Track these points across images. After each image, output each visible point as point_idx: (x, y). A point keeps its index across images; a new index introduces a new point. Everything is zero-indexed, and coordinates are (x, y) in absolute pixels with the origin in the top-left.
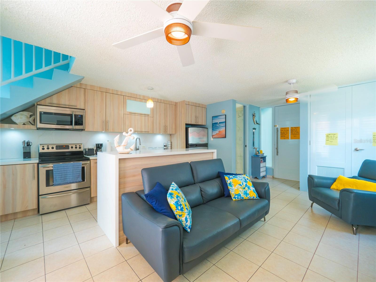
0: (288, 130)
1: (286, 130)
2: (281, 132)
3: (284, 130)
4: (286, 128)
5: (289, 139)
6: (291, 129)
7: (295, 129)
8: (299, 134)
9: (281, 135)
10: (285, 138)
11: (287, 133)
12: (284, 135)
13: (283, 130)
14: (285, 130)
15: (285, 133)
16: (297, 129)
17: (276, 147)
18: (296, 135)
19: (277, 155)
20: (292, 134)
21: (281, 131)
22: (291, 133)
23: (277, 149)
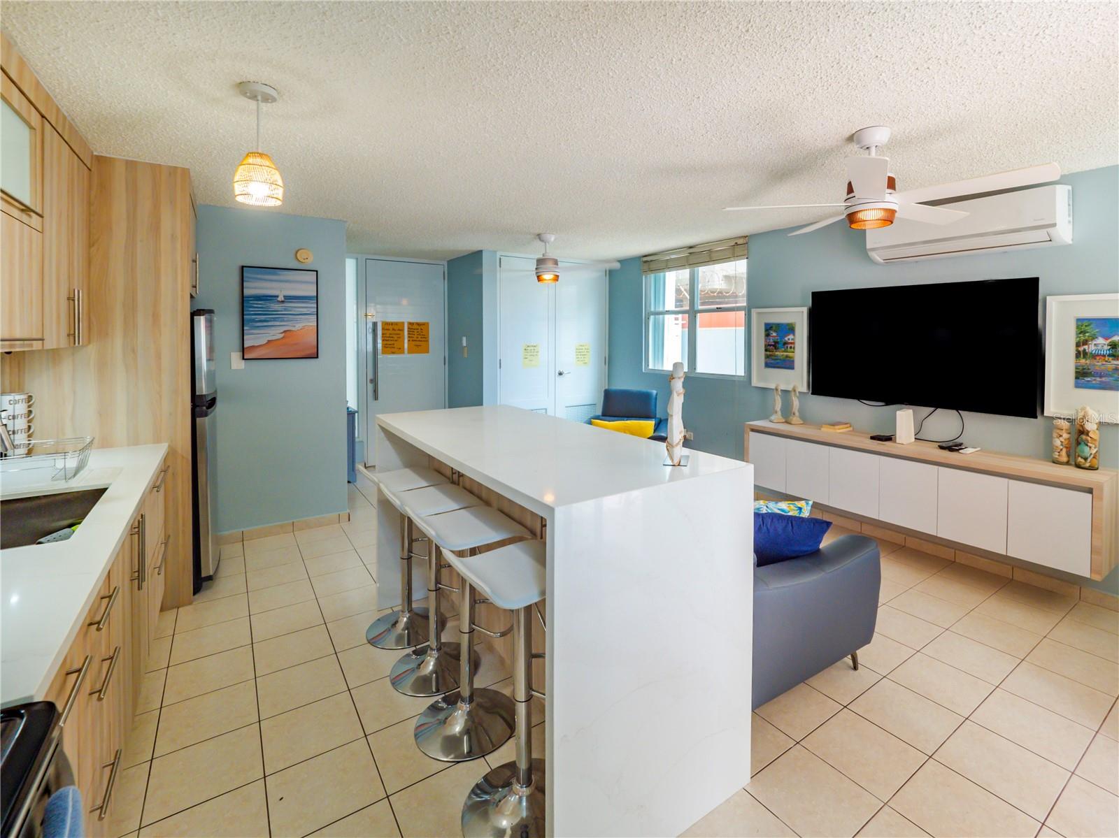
0: (402, 330)
1: (396, 327)
2: (383, 334)
3: (391, 327)
4: (396, 324)
5: (403, 353)
6: (409, 328)
7: (417, 327)
8: (427, 341)
9: (385, 342)
10: (393, 350)
11: (399, 338)
12: (392, 342)
13: (388, 330)
14: (393, 329)
15: (395, 337)
16: (422, 327)
17: (370, 376)
18: (418, 343)
19: (376, 398)
20: (411, 339)
21: (386, 332)
22: (409, 337)
23: (374, 381)
